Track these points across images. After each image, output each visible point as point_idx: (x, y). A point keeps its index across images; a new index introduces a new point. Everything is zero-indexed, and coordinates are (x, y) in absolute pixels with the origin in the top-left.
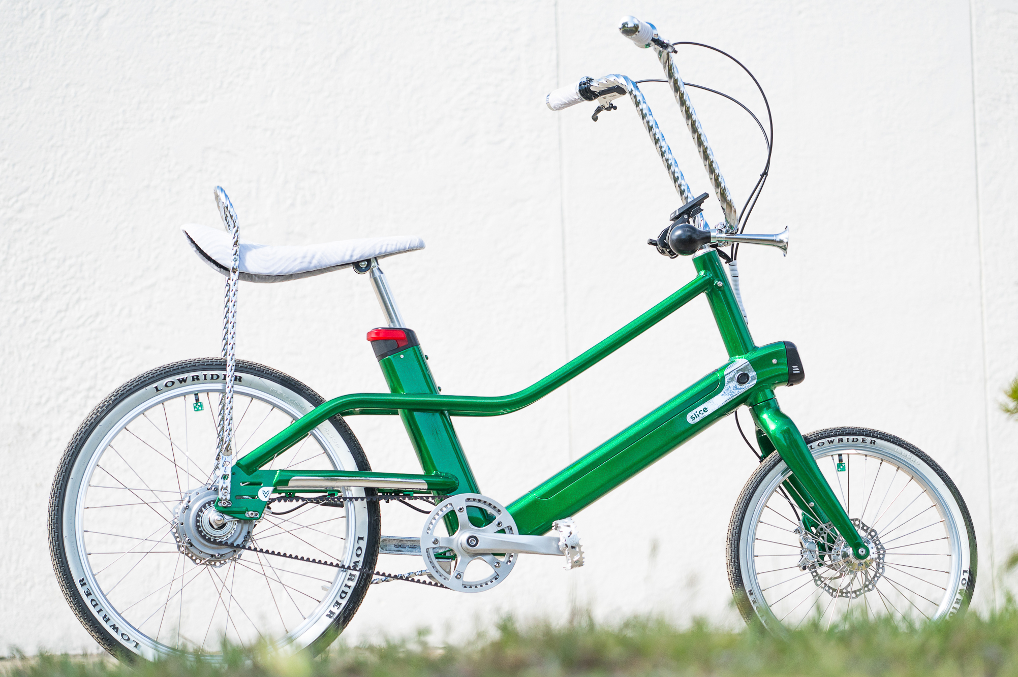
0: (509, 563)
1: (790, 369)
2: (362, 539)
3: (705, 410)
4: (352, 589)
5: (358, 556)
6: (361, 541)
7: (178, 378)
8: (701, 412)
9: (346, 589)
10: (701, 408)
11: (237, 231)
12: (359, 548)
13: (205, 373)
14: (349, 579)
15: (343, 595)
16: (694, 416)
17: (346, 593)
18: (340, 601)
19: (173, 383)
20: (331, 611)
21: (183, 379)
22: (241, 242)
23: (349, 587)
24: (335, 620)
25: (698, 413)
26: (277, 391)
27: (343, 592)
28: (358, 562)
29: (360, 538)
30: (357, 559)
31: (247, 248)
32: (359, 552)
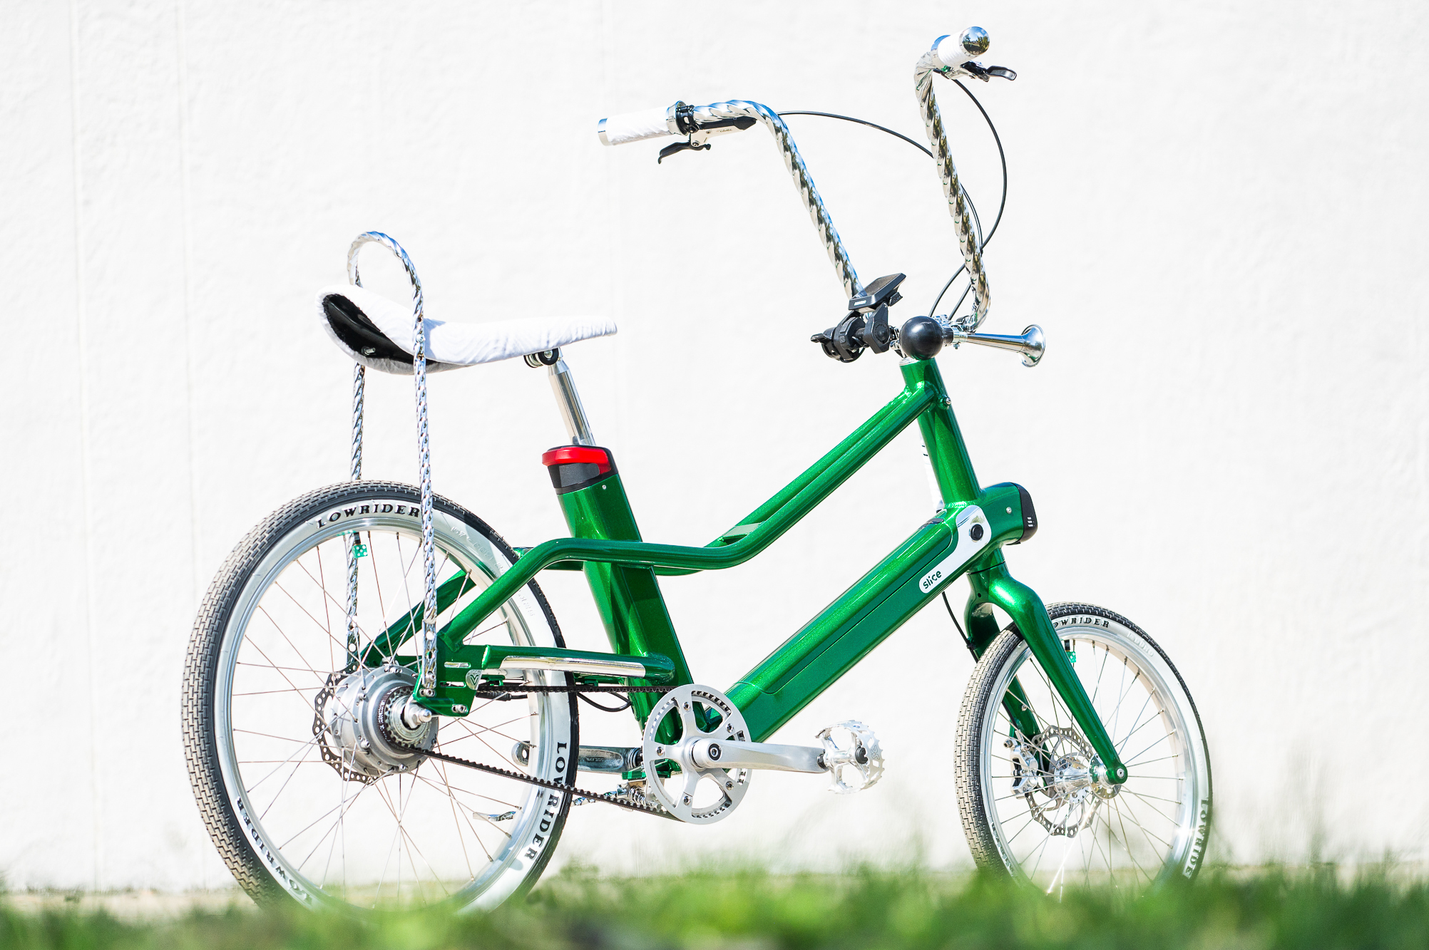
0: (740, 784)
1: (1025, 521)
2: (564, 746)
3: (938, 574)
4: (555, 817)
5: (559, 770)
6: (562, 749)
7: (346, 509)
8: (935, 577)
9: (548, 818)
10: (933, 572)
11: (420, 301)
12: (560, 759)
13: (377, 502)
14: (549, 803)
15: (545, 826)
16: (927, 583)
17: (548, 823)
18: (541, 834)
19: (339, 515)
20: (530, 850)
21: (351, 510)
22: (425, 317)
23: (552, 815)
24: (537, 861)
25: (931, 578)
26: (459, 532)
27: (544, 821)
28: (561, 779)
29: (560, 745)
30: (559, 775)
31: (430, 325)
32: (561, 765)
